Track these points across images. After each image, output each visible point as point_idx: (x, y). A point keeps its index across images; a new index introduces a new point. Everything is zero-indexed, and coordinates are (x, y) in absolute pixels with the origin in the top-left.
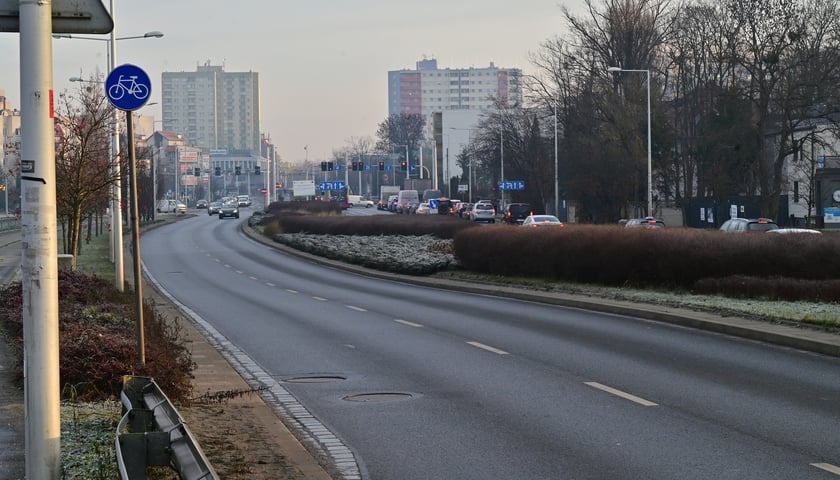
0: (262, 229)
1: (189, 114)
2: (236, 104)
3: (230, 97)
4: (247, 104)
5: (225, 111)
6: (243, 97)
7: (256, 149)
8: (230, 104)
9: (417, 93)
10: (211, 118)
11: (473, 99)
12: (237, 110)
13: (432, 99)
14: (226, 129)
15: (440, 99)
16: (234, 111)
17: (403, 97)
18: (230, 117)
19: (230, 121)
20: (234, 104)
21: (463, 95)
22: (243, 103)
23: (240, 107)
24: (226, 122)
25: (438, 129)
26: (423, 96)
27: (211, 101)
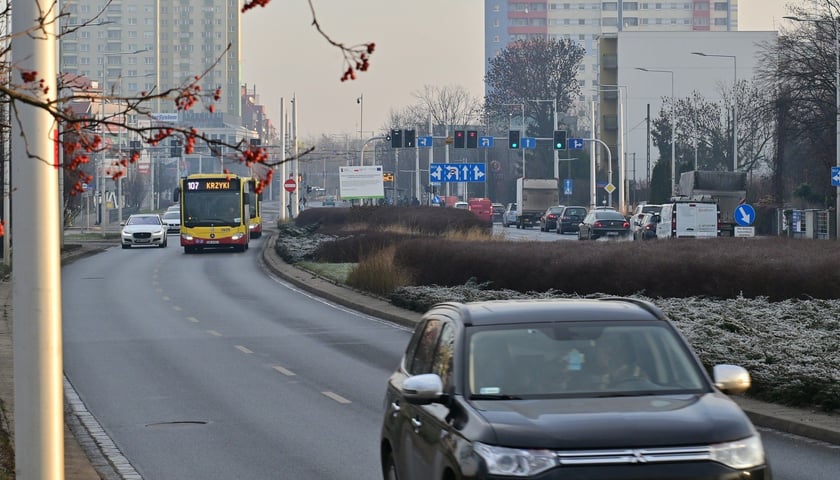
0: (344, 270)
1: (109, 46)
2: (197, 29)
3: (184, 15)
4: (217, 28)
5: (176, 42)
6: (209, 15)
7: (232, 113)
8: (184, 29)
9: (540, 9)
10: (150, 54)
11: (645, 21)
12: (197, 41)
13: (567, 21)
14: (177, 74)
15: (582, 22)
16: (192, 42)
17: (511, 16)
18: (184, 54)
19: (185, 61)
20: (192, 29)
21: (626, 14)
22: (209, 28)
23: (203, 35)
24: (177, 62)
25: (609, 70)
26: (551, 14)
27: (150, 22)
